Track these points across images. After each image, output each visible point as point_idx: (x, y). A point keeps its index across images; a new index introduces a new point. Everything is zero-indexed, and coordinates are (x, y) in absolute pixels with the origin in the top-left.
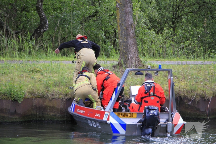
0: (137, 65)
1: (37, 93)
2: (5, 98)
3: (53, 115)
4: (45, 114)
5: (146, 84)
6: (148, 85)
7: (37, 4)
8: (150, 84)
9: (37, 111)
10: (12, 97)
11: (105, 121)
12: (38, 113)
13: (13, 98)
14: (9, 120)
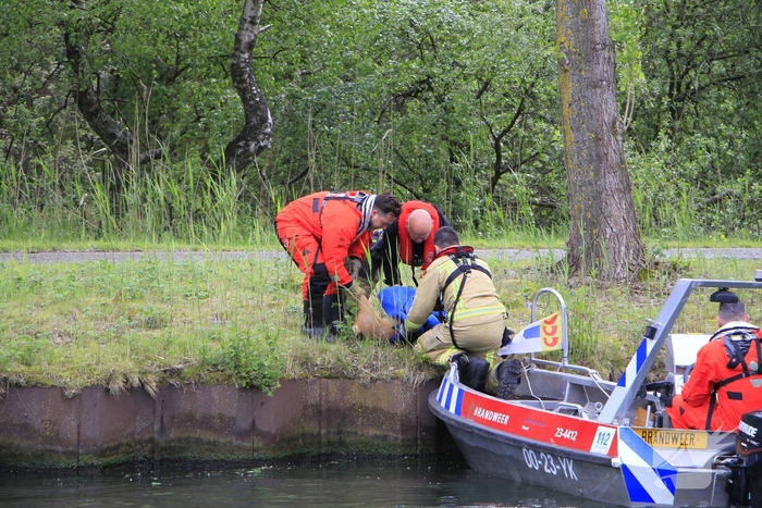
0: (634, 263)
1: (318, 362)
2: (217, 380)
3: (376, 437)
4: (349, 433)
5: (729, 335)
6: (735, 338)
7: (234, 56)
8: (743, 335)
9: (320, 423)
10: (244, 374)
11: (604, 459)
12: (323, 431)
13: (245, 378)
14: (232, 454)
